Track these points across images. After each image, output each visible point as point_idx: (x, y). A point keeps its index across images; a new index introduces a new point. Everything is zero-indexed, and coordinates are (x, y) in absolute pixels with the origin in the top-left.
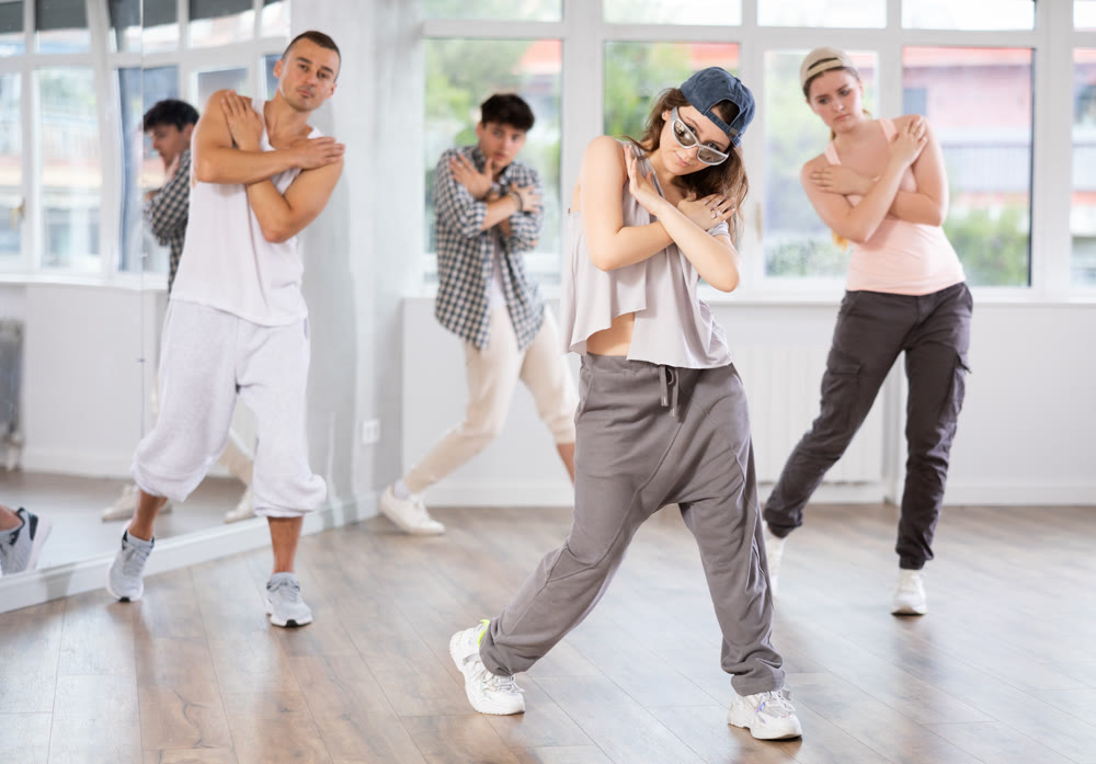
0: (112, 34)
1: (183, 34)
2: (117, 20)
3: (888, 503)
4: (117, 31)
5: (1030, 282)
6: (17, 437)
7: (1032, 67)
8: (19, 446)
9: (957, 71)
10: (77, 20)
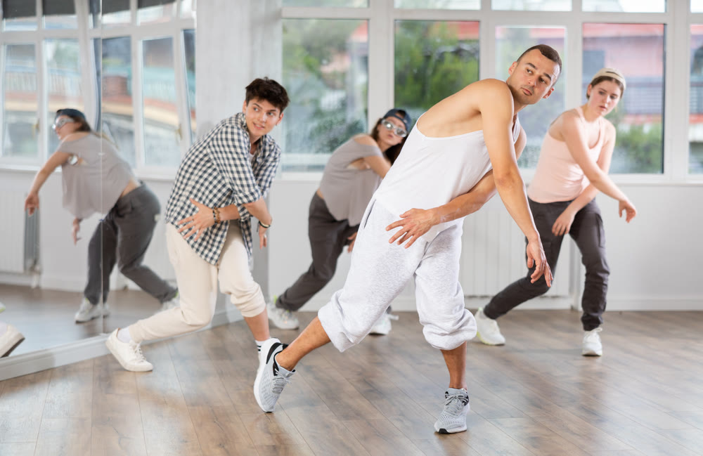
0: (91, 17)
1: (134, 18)
2: (93, 10)
3: (573, 309)
4: (94, 16)
5: (663, 171)
6: (38, 268)
7: (664, 37)
8: (39, 273)
9: (616, 39)
10: (70, 10)
